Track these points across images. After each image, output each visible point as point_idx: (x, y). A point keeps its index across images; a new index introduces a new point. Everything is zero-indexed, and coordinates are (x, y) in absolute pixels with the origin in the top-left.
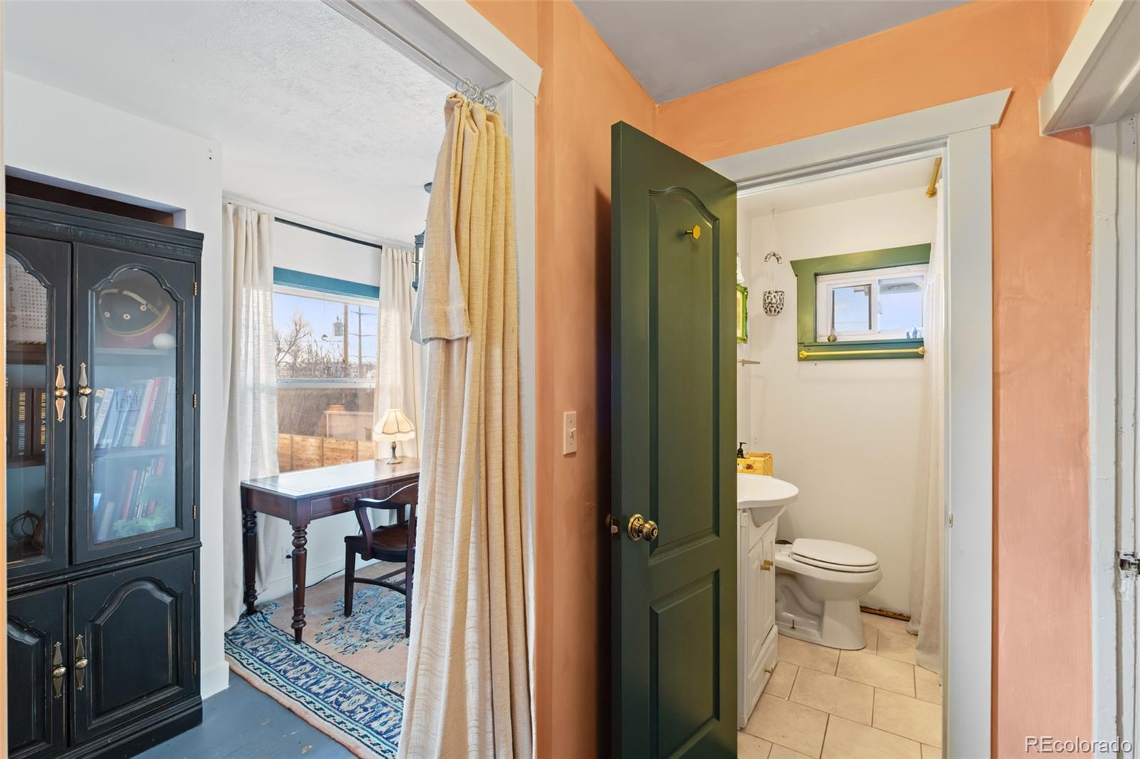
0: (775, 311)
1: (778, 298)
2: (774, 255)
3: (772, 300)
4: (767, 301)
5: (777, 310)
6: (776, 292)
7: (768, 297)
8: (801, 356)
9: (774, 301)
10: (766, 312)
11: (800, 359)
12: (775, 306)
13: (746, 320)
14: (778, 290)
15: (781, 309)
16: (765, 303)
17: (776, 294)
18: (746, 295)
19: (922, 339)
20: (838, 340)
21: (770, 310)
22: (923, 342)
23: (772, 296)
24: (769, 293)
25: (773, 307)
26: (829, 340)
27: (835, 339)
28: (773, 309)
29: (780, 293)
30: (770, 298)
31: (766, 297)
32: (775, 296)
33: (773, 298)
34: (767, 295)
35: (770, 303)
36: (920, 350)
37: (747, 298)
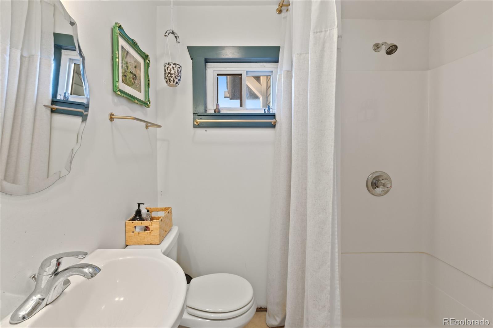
0: (174, 81)
1: (176, 69)
2: (173, 33)
3: (171, 70)
4: (167, 72)
5: (176, 80)
6: (174, 64)
7: (167, 68)
8: (195, 123)
9: (172, 72)
10: (167, 82)
11: (195, 126)
12: (174, 76)
13: (149, 87)
14: (177, 63)
15: (179, 80)
16: (165, 73)
17: (174, 66)
18: (148, 64)
19: (275, 113)
20: (221, 112)
21: (169, 80)
22: (275, 116)
23: (171, 67)
24: (169, 64)
25: (171, 77)
26: (215, 112)
27: (219, 111)
28: (172, 79)
29: (178, 66)
30: (169, 69)
31: (166, 68)
32: (173, 68)
33: (172, 69)
34: (167, 66)
35: (169, 73)
36: (273, 121)
37: (149, 66)
